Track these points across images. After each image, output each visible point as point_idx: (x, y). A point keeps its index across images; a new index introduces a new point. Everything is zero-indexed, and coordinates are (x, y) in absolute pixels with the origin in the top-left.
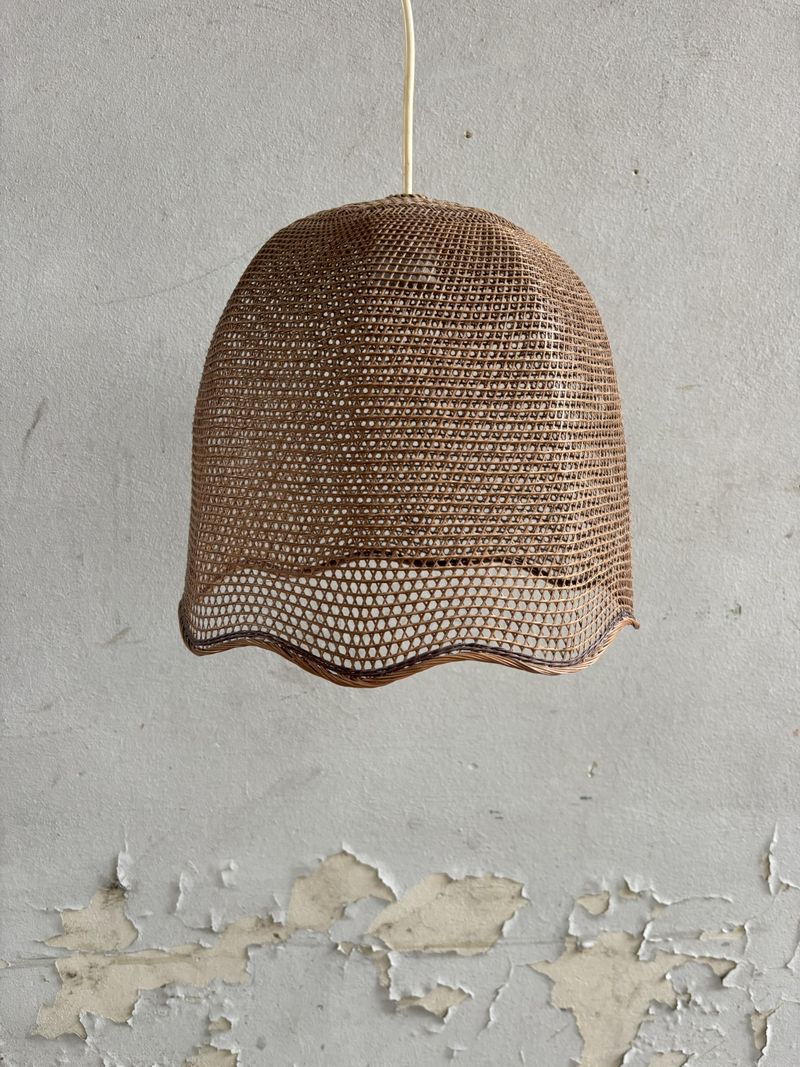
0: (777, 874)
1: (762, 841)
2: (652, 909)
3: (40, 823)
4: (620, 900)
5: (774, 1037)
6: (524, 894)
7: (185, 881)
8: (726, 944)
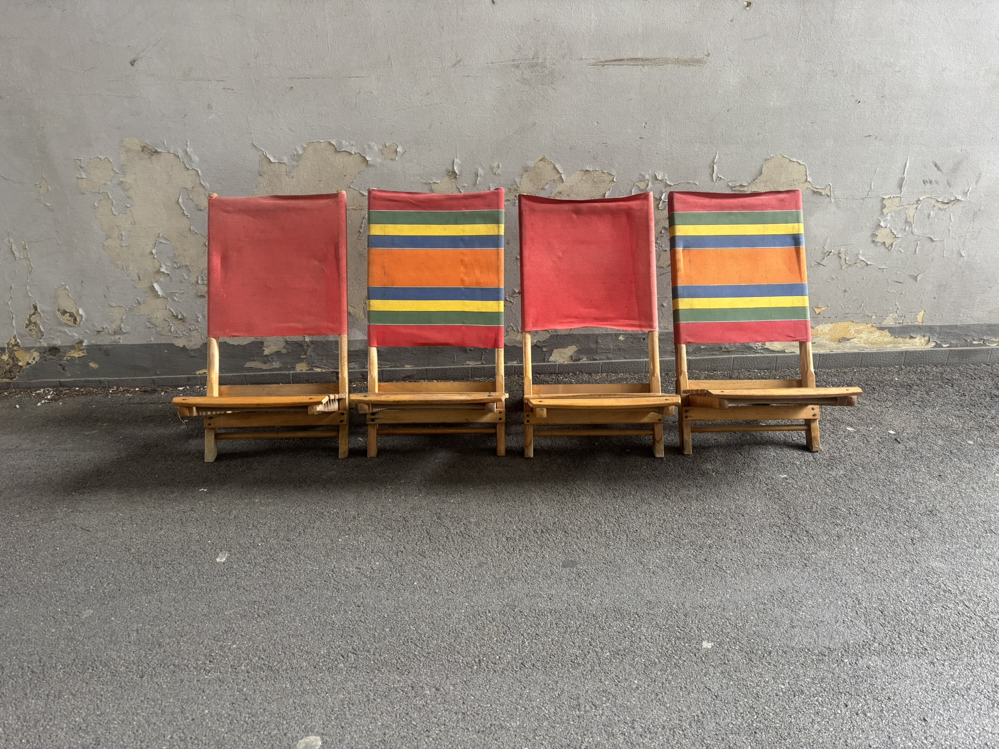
0: (717, 173)
1: (712, 158)
2: (666, 187)
3: (424, 145)
4: (653, 183)
6: (615, 180)
7: (481, 171)
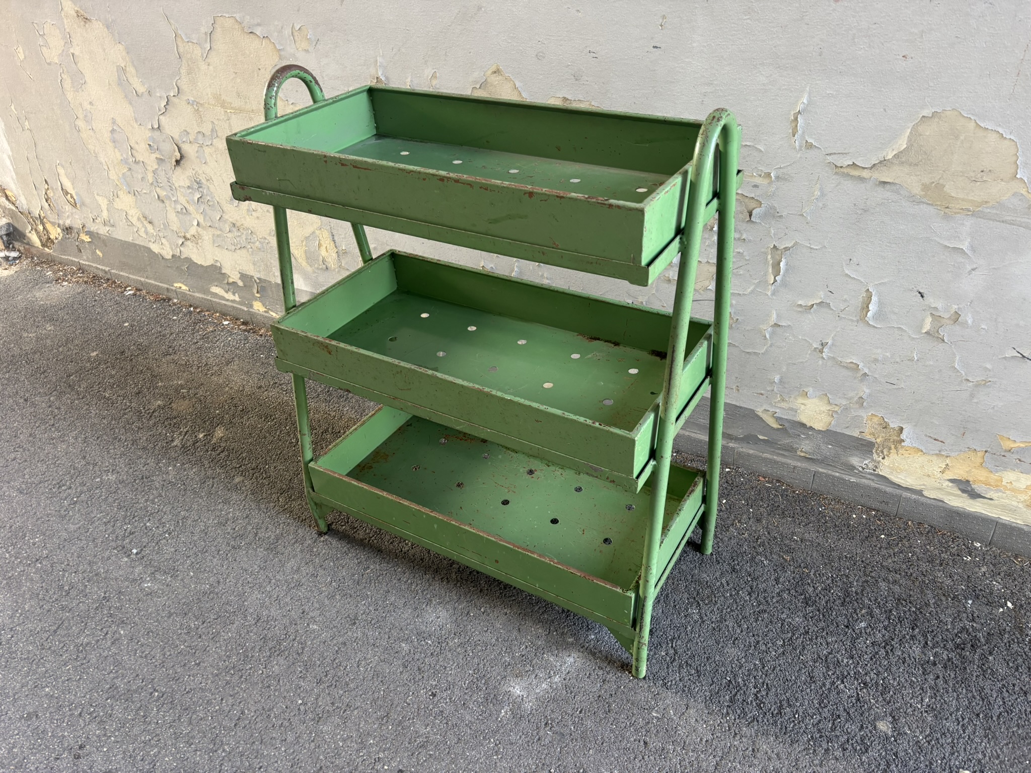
0: (803, 133)
1: (794, 100)
5: (787, 270)
8: (756, 186)
